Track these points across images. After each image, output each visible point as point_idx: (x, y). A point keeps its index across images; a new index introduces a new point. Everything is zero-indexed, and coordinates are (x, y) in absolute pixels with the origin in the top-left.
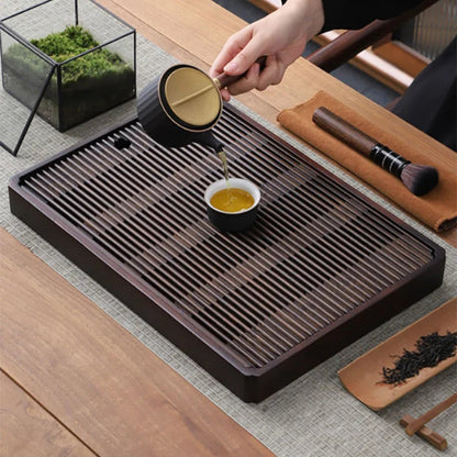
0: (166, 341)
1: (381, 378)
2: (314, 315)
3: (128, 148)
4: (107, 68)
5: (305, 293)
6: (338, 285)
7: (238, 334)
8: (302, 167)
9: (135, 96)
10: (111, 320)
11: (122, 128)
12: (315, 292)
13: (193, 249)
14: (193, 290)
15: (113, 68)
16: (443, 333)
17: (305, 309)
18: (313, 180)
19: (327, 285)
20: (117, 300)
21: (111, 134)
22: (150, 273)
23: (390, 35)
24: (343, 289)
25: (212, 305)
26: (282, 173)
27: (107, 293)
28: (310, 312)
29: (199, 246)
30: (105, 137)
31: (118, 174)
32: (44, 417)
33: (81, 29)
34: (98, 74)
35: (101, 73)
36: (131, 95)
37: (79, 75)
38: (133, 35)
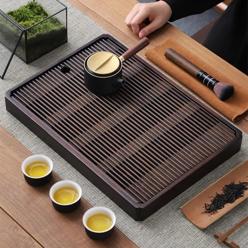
1: (204, 210)
4: (52, 28)
5: (166, 158)
7: (131, 183)
9: (67, 41)
11: (65, 61)
12: (172, 158)
13: (105, 133)
14: (106, 158)
15: (55, 28)
16: (237, 183)
22: (83, 148)
25: (117, 167)
29: (109, 131)
30: (56, 66)
31: (64, 88)
32: (24, 235)
33: (36, 3)
34: (47, 32)
35: (48, 32)
36: (65, 41)
37: (36, 34)
38: (66, 10)
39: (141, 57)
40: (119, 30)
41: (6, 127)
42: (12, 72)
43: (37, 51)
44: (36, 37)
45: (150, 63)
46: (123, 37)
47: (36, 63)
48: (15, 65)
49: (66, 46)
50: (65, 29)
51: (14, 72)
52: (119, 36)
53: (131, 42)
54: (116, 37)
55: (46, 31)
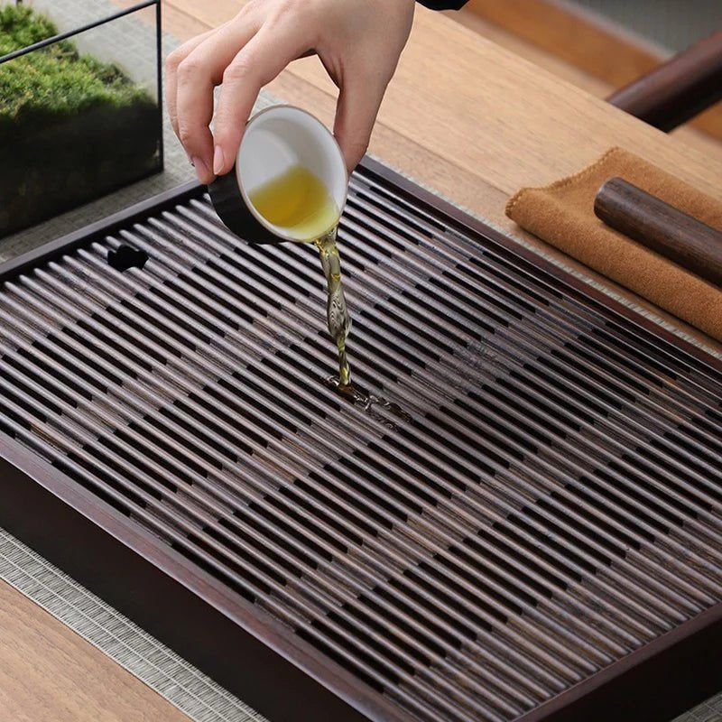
0: (233, 700)
2: (600, 626)
3: (141, 266)
4: (91, 89)
6: (663, 562)
8: (568, 304)
9: (159, 168)
10: (96, 655)
11: (128, 224)
13: (298, 483)
15: (107, 92)
17: (579, 614)
18: (596, 332)
19: (633, 561)
20: (110, 610)
21: (100, 236)
22: (192, 538)
24: (674, 569)
25: (347, 607)
26: (519, 317)
27: (88, 594)
28: (591, 621)
30: (86, 243)
33: (29, 13)
34: (68, 102)
35: (77, 103)
36: (151, 165)
37: (22, 101)
38: (155, 6)
39: (489, 225)
40: (394, 131)
43: (23, 190)
44: (17, 115)
45: (531, 245)
46: (411, 156)
47: (21, 242)
49: (154, 185)
50: (152, 104)
52: (394, 153)
53: (444, 172)
54: (379, 156)
55: (64, 99)
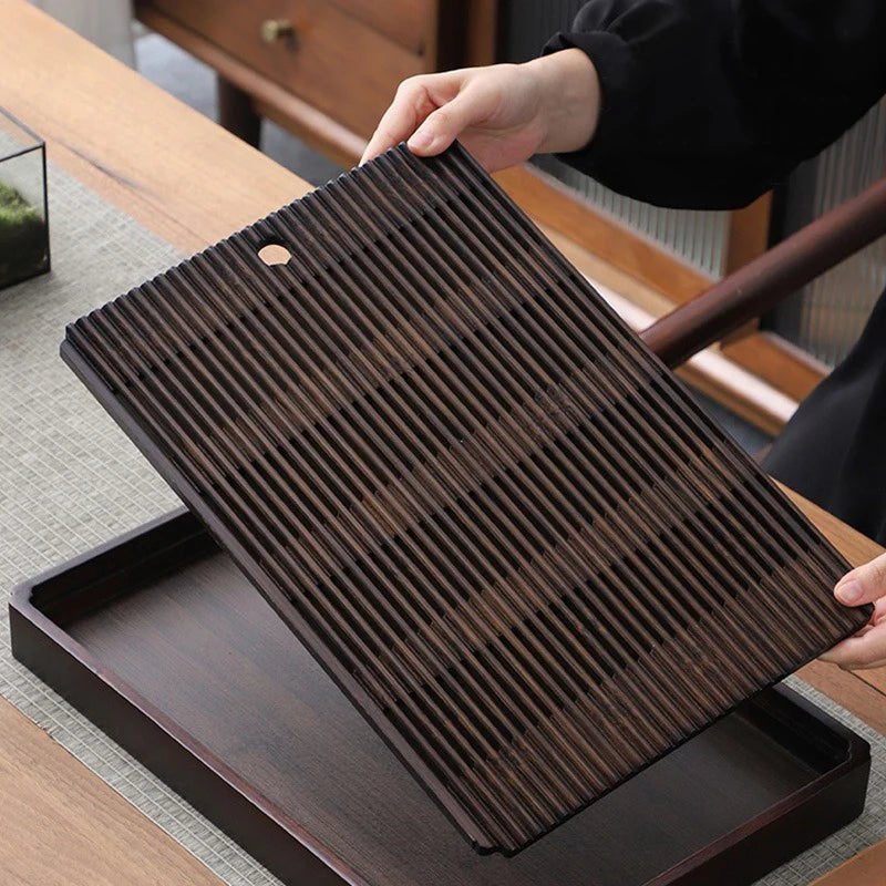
9: (47, 269)
12: (631, 672)
23: (755, 321)
36: (40, 267)
41: (24, 703)
42: (56, 526)
48: (68, 504)
51: (63, 527)
